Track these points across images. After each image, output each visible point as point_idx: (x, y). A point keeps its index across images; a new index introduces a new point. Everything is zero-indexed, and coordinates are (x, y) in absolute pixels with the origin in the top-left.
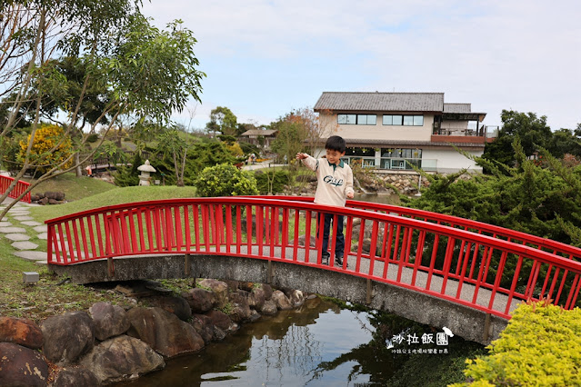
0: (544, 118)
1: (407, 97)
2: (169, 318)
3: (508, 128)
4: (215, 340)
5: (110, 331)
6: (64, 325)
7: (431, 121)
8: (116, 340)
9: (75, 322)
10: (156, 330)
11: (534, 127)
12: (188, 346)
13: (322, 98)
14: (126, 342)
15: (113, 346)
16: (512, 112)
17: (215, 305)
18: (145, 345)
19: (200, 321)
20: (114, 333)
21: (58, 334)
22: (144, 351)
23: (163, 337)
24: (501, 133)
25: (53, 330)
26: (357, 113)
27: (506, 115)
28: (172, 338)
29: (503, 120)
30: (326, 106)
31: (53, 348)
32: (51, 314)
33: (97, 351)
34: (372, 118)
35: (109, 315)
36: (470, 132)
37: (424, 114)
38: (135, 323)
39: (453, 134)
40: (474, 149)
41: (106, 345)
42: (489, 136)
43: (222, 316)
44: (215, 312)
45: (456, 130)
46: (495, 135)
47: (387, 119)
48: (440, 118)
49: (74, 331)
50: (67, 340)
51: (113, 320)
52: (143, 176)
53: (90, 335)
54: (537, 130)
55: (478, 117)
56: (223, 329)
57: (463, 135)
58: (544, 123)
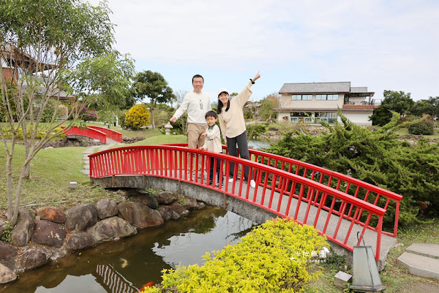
0: (409, 94)
1: (330, 85)
2: (142, 208)
3: (387, 101)
4: (172, 219)
5: (106, 214)
6: (77, 212)
7: (343, 97)
8: (109, 219)
9: (84, 210)
10: (133, 215)
11: (403, 99)
12: (153, 223)
13: (283, 87)
14: (115, 220)
15: (107, 222)
16: (389, 91)
17: (174, 201)
18: (124, 222)
19: (163, 209)
20: (108, 215)
21: (73, 216)
22: (123, 226)
23: (138, 217)
24: (383, 103)
25: (71, 214)
26: (302, 94)
27: (386, 93)
28: (143, 218)
29: (385, 96)
30: (286, 91)
31: (70, 223)
32: (75, 205)
33: (98, 225)
34: (310, 97)
35: (106, 206)
36: (365, 103)
37: (339, 93)
38: (121, 210)
39: (356, 104)
40: (366, 112)
41: (104, 221)
42: (376, 105)
43: (179, 206)
44: (176, 204)
45: (358, 102)
46: (380, 104)
47: (318, 97)
48: (348, 95)
49: (82, 215)
50: (78, 219)
51: (108, 209)
52: (167, 130)
53: (91, 216)
54: (404, 101)
55: (370, 94)
56: (179, 213)
57: (361, 104)
58: (409, 97)
